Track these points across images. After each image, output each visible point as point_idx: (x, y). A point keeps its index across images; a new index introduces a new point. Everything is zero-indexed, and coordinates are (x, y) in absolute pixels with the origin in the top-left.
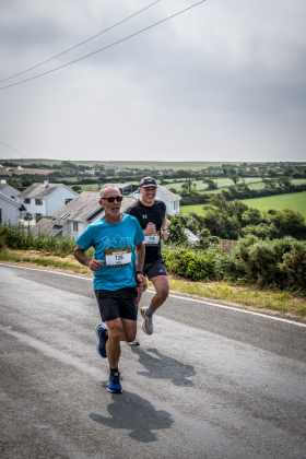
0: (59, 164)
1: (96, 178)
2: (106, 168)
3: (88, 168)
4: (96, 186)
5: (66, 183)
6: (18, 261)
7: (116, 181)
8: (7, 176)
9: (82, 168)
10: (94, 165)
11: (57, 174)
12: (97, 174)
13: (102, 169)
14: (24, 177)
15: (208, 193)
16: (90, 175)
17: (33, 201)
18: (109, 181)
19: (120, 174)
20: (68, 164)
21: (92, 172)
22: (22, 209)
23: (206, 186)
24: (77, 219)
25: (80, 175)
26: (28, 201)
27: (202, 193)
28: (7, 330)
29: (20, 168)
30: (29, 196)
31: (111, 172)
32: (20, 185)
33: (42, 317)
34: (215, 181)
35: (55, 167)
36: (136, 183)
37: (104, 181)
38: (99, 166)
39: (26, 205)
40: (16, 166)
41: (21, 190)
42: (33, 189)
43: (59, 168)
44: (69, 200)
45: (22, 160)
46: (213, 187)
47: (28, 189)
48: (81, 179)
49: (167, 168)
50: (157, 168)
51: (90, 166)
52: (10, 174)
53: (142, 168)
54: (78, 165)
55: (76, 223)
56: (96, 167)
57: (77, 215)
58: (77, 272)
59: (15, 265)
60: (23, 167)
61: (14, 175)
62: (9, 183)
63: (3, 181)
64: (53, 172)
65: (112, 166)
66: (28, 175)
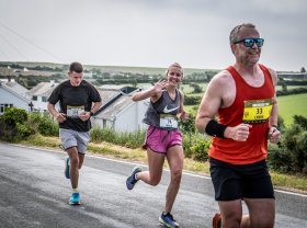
0: (60, 67)
1: (94, 80)
2: (103, 71)
3: (86, 71)
6: (55, 146)
7: (113, 83)
10: (92, 68)
11: (59, 76)
12: (94, 77)
13: (98, 72)
14: (29, 77)
15: (195, 95)
16: (88, 78)
17: (40, 99)
18: (106, 83)
19: (115, 77)
21: (90, 75)
22: (31, 105)
23: (193, 89)
26: (35, 98)
27: (190, 96)
29: (25, 70)
30: (36, 94)
31: (107, 75)
32: (27, 84)
33: (111, 198)
34: (200, 85)
35: (57, 70)
36: (130, 85)
37: (101, 83)
38: (96, 70)
39: (34, 102)
40: (22, 68)
41: (29, 89)
42: (40, 87)
43: (61, 70)
45: (28, 63)
46: (198, 90)
47: (35, 88)
49: (157, 73)
50: (147, 73)
51: (88, 69)
52: (17, 75)
53: (134, 72)
56: (94, 70)
58: (117, 157)
59: (52, 150)
60: (28, 69)
61: (21, 76)
62: (18, 82)
63: (13, 81)
64: (55, 73)
65: (107, 71)
66: (33, 76)
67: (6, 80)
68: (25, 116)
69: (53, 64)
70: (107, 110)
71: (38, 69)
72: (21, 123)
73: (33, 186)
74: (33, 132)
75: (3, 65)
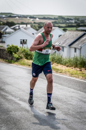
0: (56, 17)
1: (75, 24)
2: (80, 19)
3: (71, 19)
4: (75, 28)
5: (60, 27)
8: (31, 23)
9: (68, 19)
10: (74, 18)
11: (55, 23)
12: (75, 22)
13: (78, 20)
14: (39, 24)
16: (72, 23)
18: (82, 26)
20: (61, 17)
21: (73, 21)
24: (64, 45)
25: (67, 23)
28: (17, 100)
29: (37, 19)
31: (83, 22)
32: (37, 28)
35: (55, 19)
37: (79, 26)
38: (77, 18)
40: (35, 18)
41: (37, 30)
43: (57, 19)
44: (61, 35)
45: (39, 15)
48: (67, 25)
51: (72, 18)
52: (33, 22)
54: (66, 18)
55: (63, 47)
57: (64, 43)
58: (57, 72)
60: (39, 18)
61: (35, 23)
62: (32, 27)
63: (29, 26)
64: (53, 21)
65: (83, 19)
66: (41, 23)
67: (25, 26)
68: (18, 49)
69: (52, 16)
70: (77, 43)
71: (44, 18)
72: (15, 53)
73: (3, 88)
74: (21, 58)
75: (25, 17)
